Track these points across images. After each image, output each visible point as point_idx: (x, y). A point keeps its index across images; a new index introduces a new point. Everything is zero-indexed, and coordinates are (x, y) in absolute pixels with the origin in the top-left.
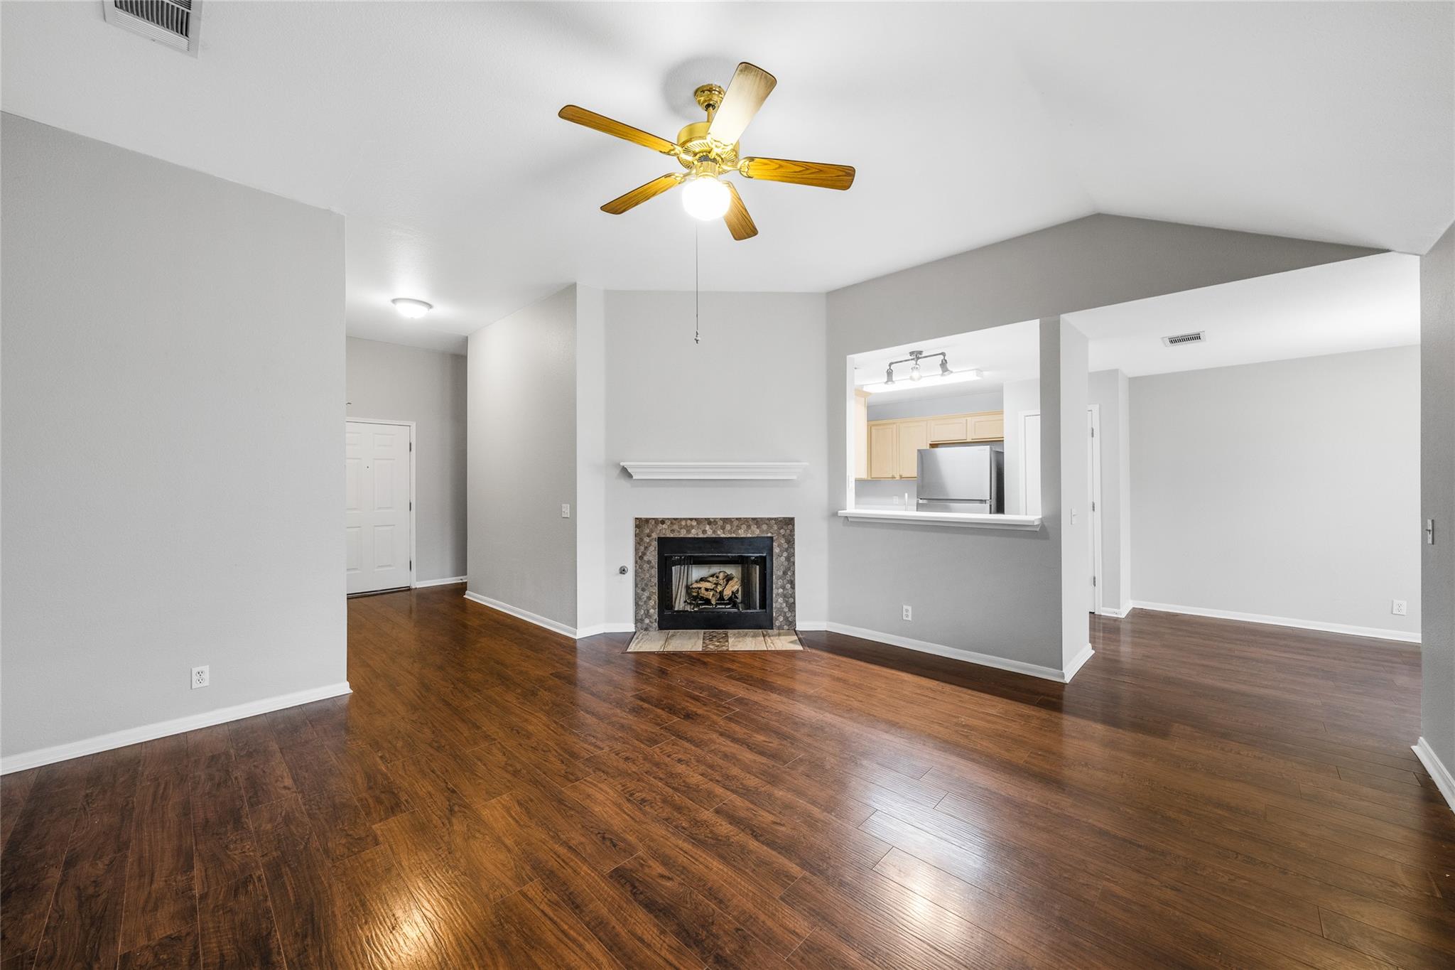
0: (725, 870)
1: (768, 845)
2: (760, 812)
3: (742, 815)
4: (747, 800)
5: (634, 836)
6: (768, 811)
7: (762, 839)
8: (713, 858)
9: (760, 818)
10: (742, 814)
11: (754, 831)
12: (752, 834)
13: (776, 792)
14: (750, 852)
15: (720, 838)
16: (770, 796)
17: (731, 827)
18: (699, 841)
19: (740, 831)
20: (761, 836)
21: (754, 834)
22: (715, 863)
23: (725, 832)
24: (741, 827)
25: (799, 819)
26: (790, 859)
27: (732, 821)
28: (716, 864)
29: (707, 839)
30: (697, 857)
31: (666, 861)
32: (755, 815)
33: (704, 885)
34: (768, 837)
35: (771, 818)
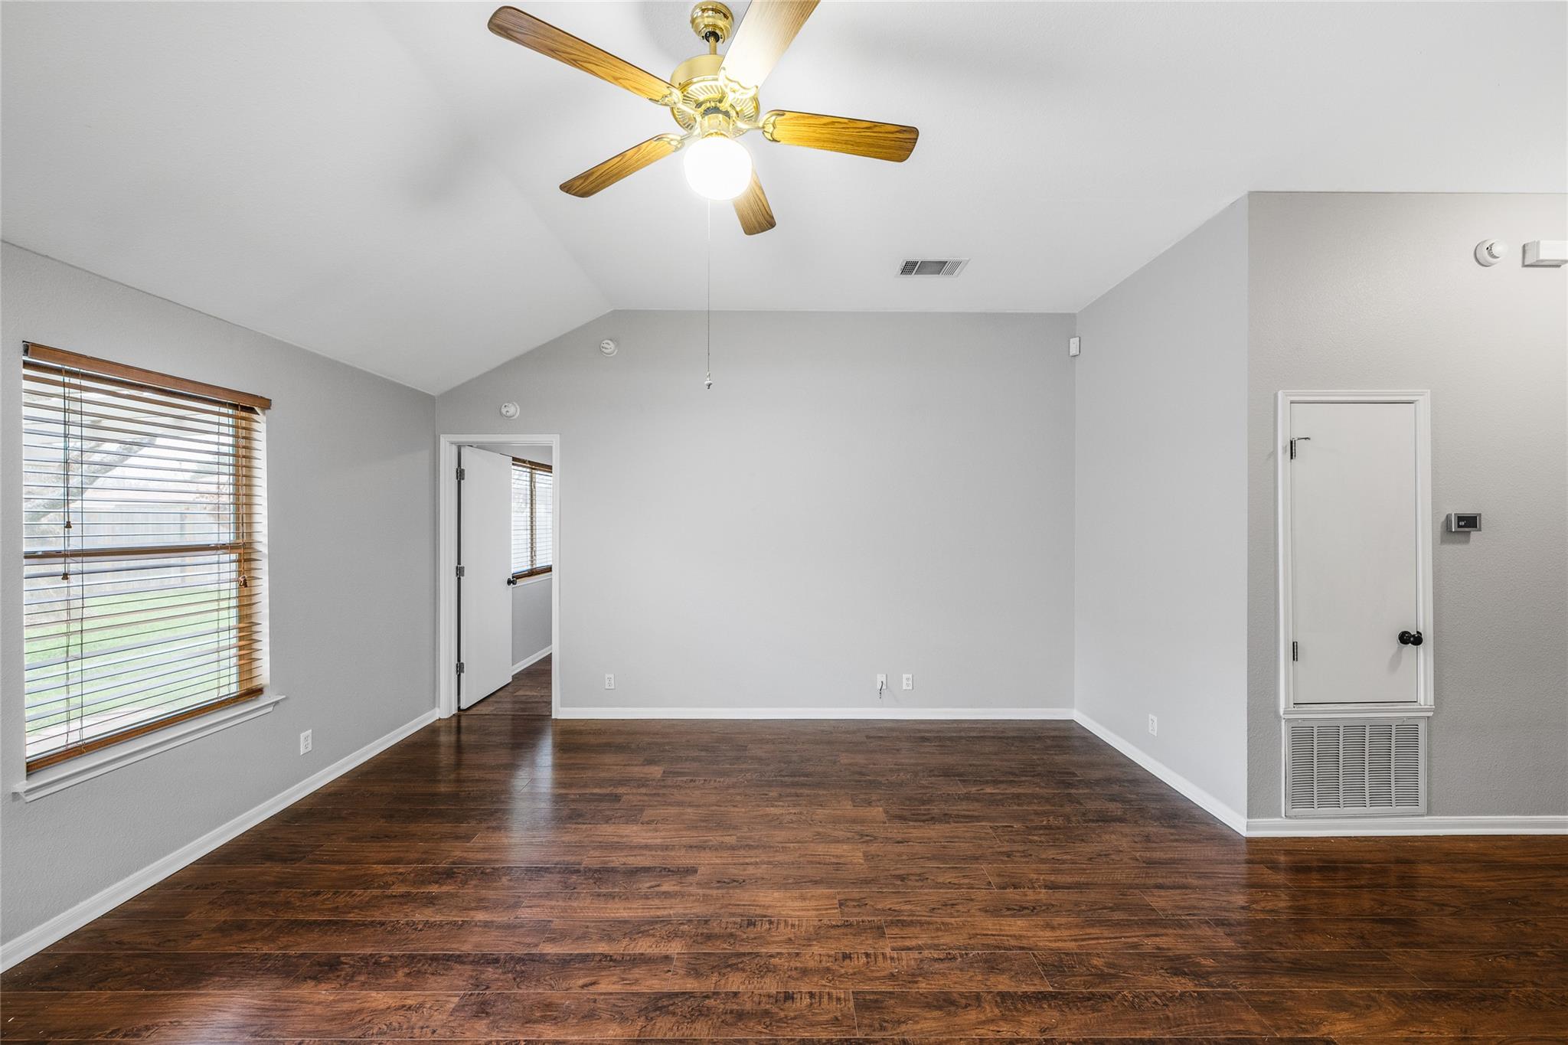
0: (613, 915)
1: (588, 955)
2: (620, 987)
3: (636, 970)
4: (648, 993)
5: (714, 895)
6: (611, 994)
7: (597, 958)
8: (631, 917)
9: (615, 979)
10: (637, 973)
11: (611, 960)
12: (611, 956)
13: (619, 1031)
14: (601, 939)
15: (640, 935)
16: (623, 1019)
17: (637, 951)
18: (657, 922)
19: (626, 952)
20: (600, 960)
21: (608, 959)
22: (626, 914)
23: (640, 944)
24: (628, 958)
25: (568, 1007)
26: (557, 955)
27: (643, 957)
28: (624, 914)
29: (652, 927)
30: (646, 910)
31: (667, 895)
32: (623, 979)
33: (620, 897)
34: (593, 964)
35: (604, 987)
